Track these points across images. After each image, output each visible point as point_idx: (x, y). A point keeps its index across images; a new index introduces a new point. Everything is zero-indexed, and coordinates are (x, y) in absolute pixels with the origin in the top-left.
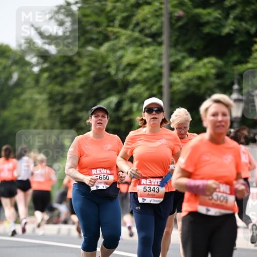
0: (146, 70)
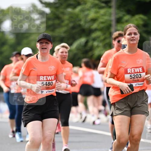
0: (102, 23)
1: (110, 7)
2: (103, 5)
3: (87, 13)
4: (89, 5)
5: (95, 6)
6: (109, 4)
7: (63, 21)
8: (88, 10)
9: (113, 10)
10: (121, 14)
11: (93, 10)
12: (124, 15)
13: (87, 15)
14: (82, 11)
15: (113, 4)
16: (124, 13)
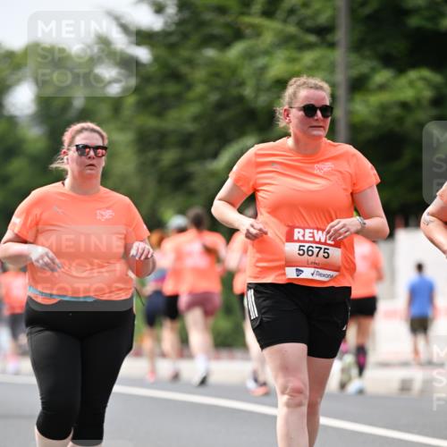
1: (332, 45)
2: (312, 38)
3: (261, 61)
4: (268, 38)
5: (286, 41)
6: (329, 38)
7: (189, 87)
8: (267, 53)
9: (339, 55)
10: (364, 67)
11: (281, 54)
12: (374, 70)
13: (264, 69)
14: (250, 55)
15: (341, 35)
16: (374, 63)
